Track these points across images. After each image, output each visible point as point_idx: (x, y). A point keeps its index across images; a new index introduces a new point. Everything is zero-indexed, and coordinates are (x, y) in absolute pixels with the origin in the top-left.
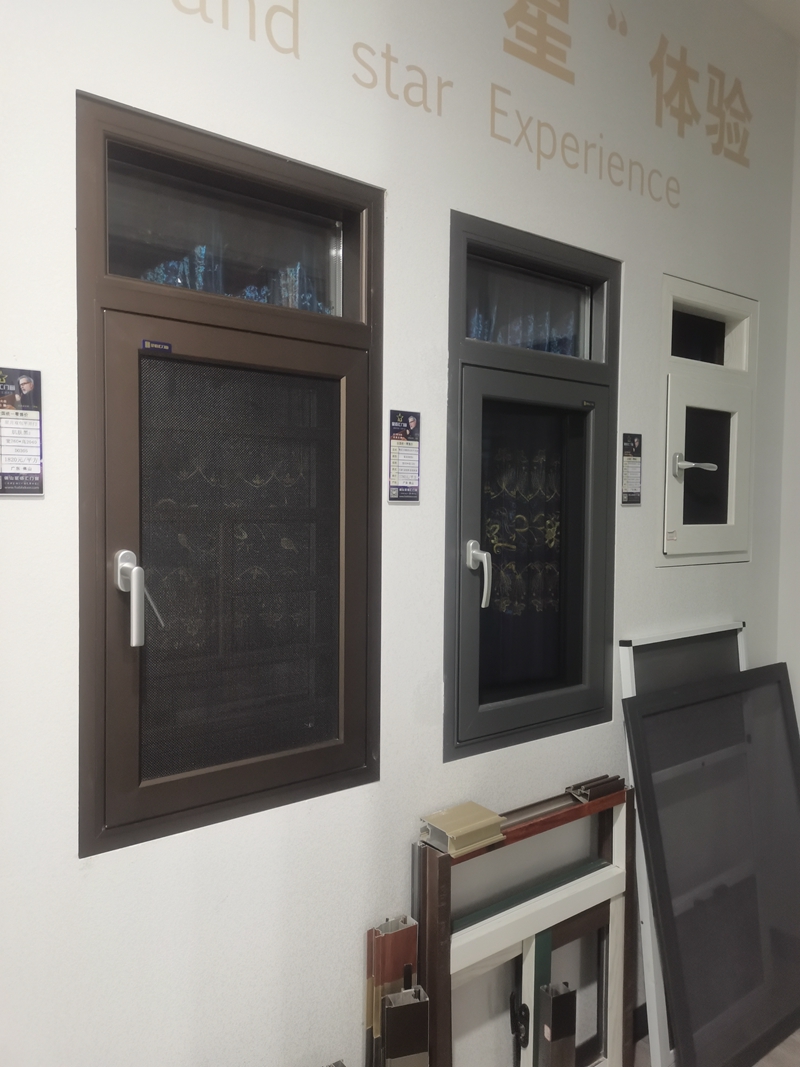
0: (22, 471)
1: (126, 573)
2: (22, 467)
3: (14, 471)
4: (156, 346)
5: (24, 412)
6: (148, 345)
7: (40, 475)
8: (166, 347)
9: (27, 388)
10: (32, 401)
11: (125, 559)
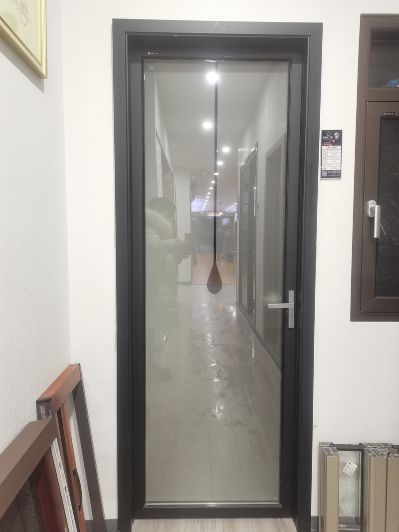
0: (334, 169)
1: (373, 210)
2: (334, 168)
3: (331, 169)
4: (388, 114)
5: (335, 146)
6: (384, 114)
7: (340, 171)
8: (393, 114)
9: (337, 137)
10: (339, 142)
11: (371, 204)
